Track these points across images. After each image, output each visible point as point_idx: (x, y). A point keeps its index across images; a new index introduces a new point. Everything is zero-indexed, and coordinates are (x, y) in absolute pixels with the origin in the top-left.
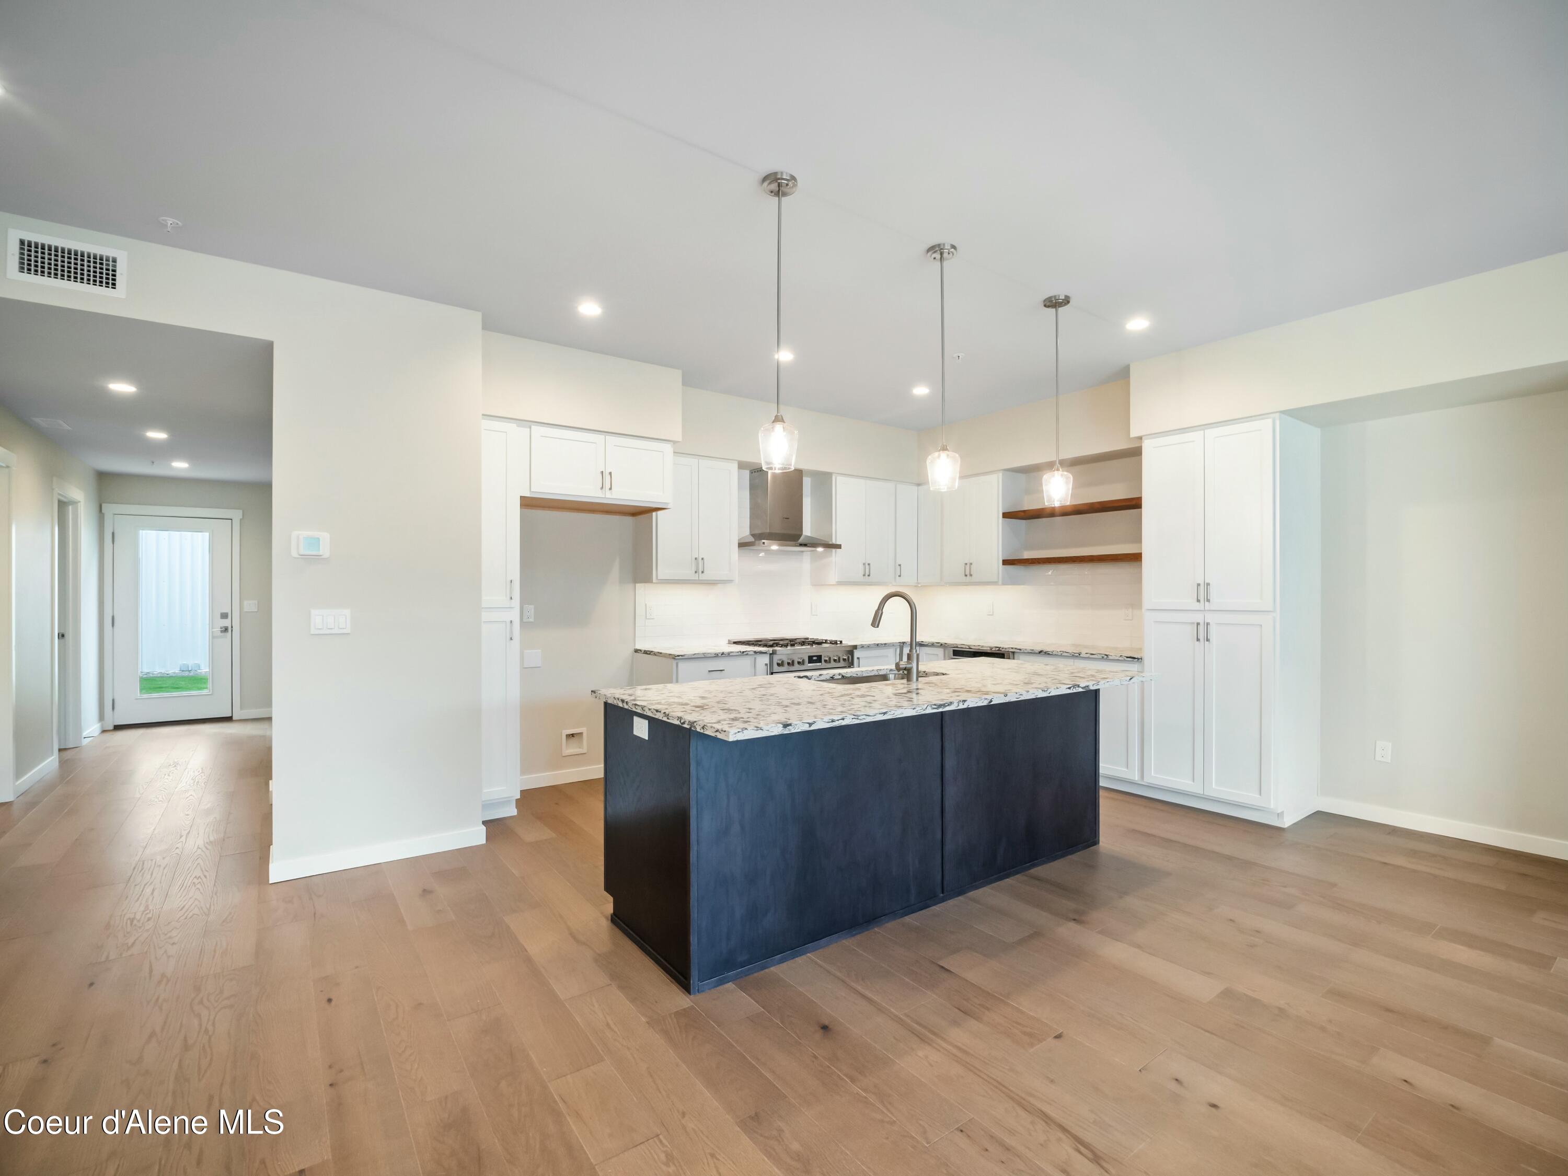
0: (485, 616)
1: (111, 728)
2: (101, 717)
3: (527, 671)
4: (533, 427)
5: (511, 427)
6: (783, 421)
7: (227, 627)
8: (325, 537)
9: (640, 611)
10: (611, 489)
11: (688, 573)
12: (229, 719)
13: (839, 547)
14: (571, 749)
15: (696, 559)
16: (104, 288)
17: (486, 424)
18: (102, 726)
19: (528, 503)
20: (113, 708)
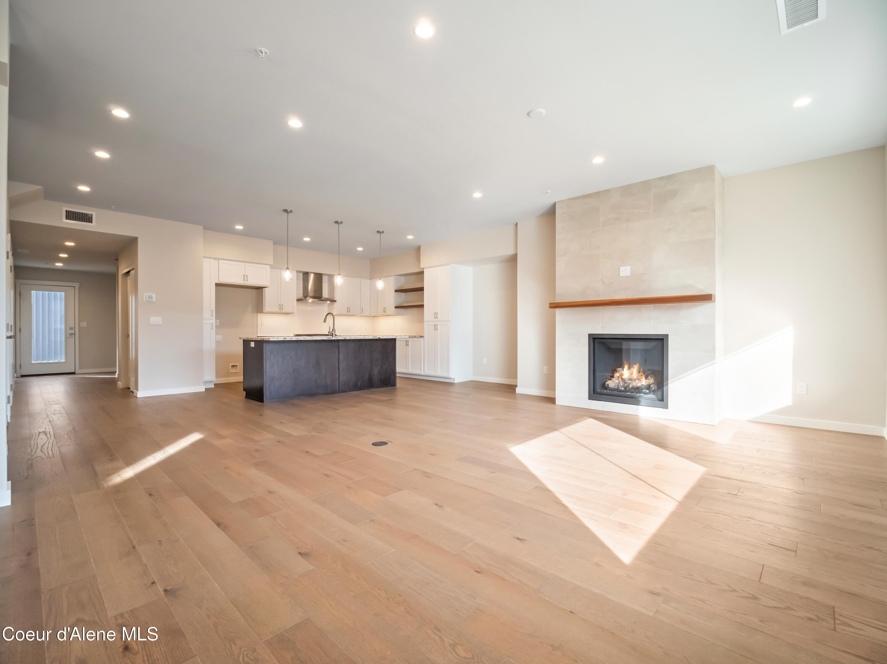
0: (205, 322)
1: (20, 376)
2: (16, 372)
3: (217, 343)
4: (220, 260)
5: (212, 260)
6: (289, 269)
7: (73, 333)
8: (154, 295)
9: (259, 323)
10: (247, 281)
11: (277, 310)
12: (74, 373)
13: (336, 301)
14: (233, 370)
15: (280, 305)
16: (89, 223)
17: (204, 260)
18: (16, 375)
19: (217, 285)
20: (20, 368)
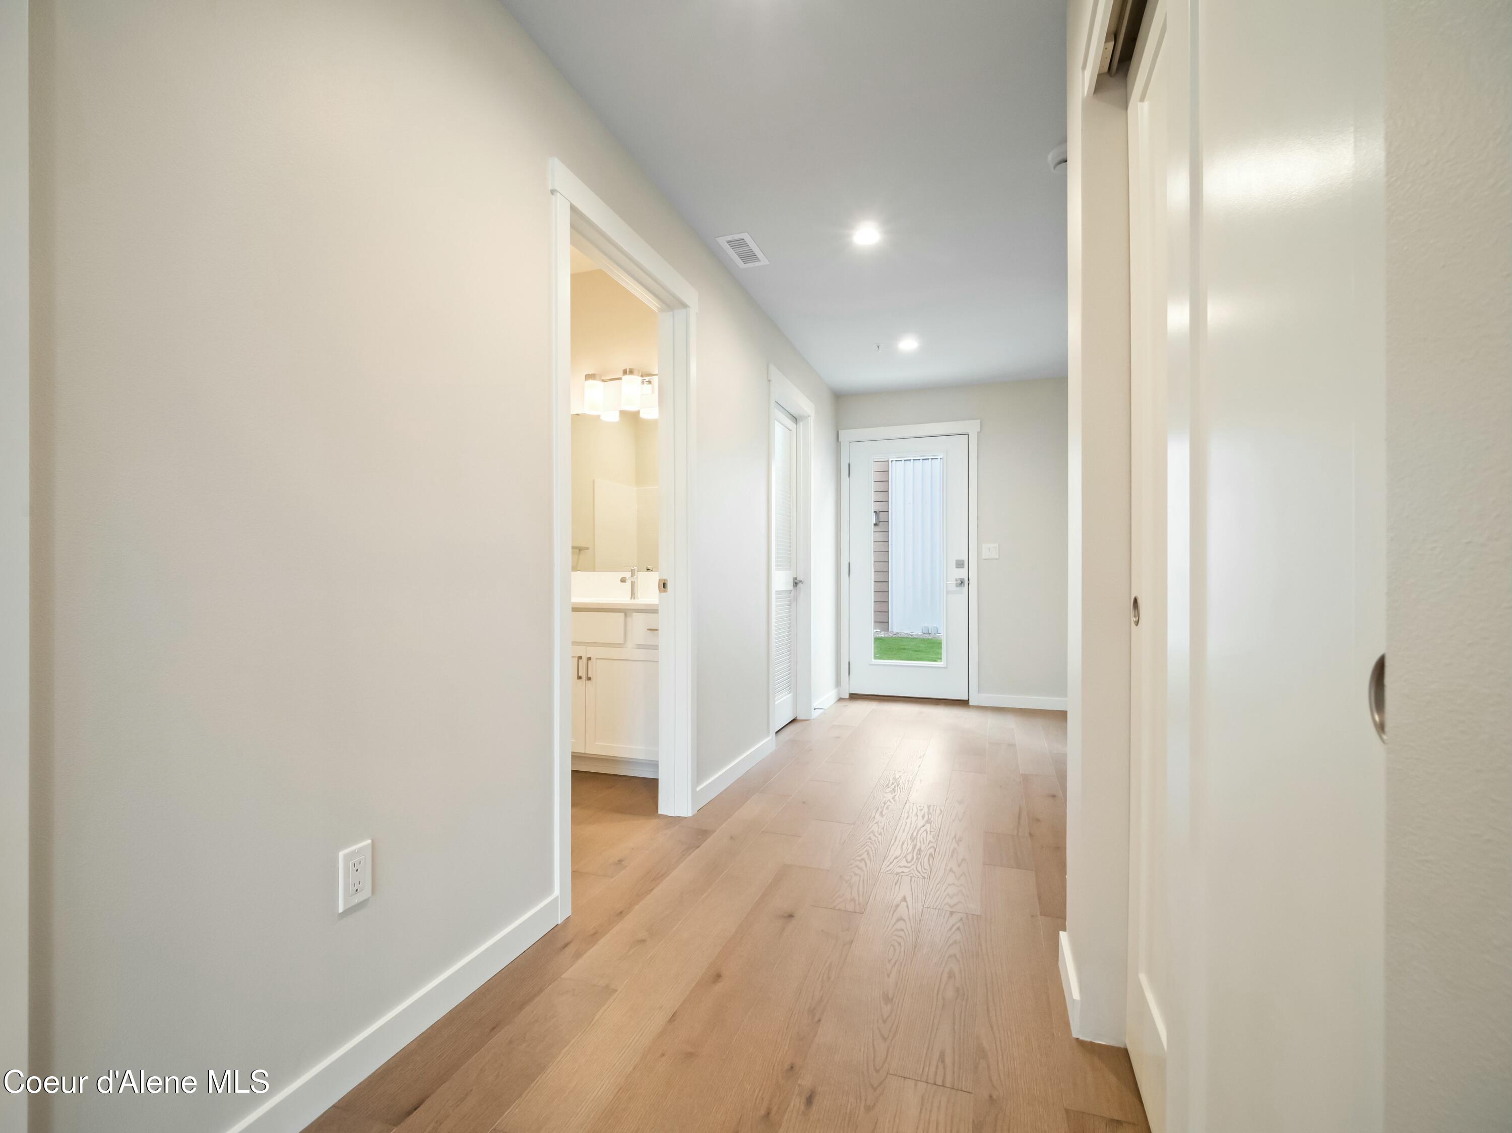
1: (847, 696)
2: (838, 683)
7: (964, 579)
12: (964, 703)
18: (839, 693)
20: (849, 673)
